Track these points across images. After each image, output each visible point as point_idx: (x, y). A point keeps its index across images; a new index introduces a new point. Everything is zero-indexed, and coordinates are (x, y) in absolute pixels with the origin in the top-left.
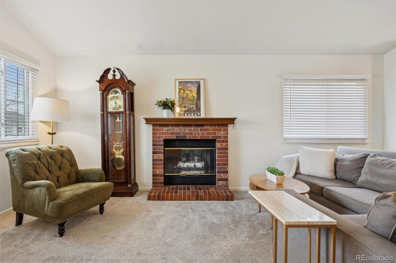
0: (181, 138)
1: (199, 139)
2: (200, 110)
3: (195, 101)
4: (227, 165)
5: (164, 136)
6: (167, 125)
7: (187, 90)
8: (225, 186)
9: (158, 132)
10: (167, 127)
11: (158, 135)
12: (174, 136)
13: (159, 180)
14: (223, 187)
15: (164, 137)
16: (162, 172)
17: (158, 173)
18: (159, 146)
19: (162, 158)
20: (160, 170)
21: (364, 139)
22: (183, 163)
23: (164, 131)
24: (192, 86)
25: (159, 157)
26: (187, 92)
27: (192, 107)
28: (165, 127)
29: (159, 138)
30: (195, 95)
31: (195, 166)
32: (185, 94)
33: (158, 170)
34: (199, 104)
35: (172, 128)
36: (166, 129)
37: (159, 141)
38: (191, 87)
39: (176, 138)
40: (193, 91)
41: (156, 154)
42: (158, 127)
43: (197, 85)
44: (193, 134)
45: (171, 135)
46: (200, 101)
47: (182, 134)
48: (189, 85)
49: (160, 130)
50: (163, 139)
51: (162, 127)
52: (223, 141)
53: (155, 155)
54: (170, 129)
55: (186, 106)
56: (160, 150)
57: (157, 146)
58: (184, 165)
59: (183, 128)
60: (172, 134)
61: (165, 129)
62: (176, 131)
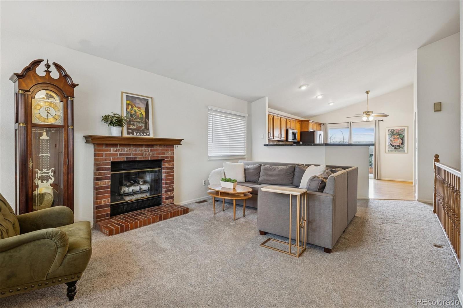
0: (132, 160)
1: (150, 159)
2: (149, 129)
3: (144, 120)
4: (173, 183)
5: (111, 157)
6: (115, 145)
7: (136, 107)
8: (171, 204)
9: (104, 153)
10: (115, 147)
11: (104, 157)
12: (124, 158)
13: (104, 213)
14: (170, 205)
15: (112, 159)
16: (109, 201)
17: (104, 203)
18: (106, 170)
19: (109, 184)
20: (106, 199)
21: (244, 155)
22: (127, 188)
23: (111, 152)
24: (141, 103)
25: (106, 184)
26: (135, 108)
27: (140, 126)
28: (113, 147)
29: (106, 161)
30: (144, 114)
31: (141, 189)
32: (133, 110)
33: (104, 200)
34: (147, 123)
35: (121, 148)
36: (114, 149)
37: (105, 164)
38: (139, 104)
39: (125, 160)
40: (141, 108)
41: (102, 180)
42: (104, 147)
43: (146, 103)
44: (144, 155)
45: (120, 157)
46: (149, 120)
47: (132, 155)
48: (137, 101)
49: (107, 151)
50: (110, 162)
51: (110, 147)
52: (170, 161)
53: (100, 182)
54: (119, 150)
55: (135, 124)
56: (106, 175)
57: (102, 171)
58: (128, 190)
59: (133, 148)
60: (121, 155)
61: (112, 149)
62: (126, 151)
